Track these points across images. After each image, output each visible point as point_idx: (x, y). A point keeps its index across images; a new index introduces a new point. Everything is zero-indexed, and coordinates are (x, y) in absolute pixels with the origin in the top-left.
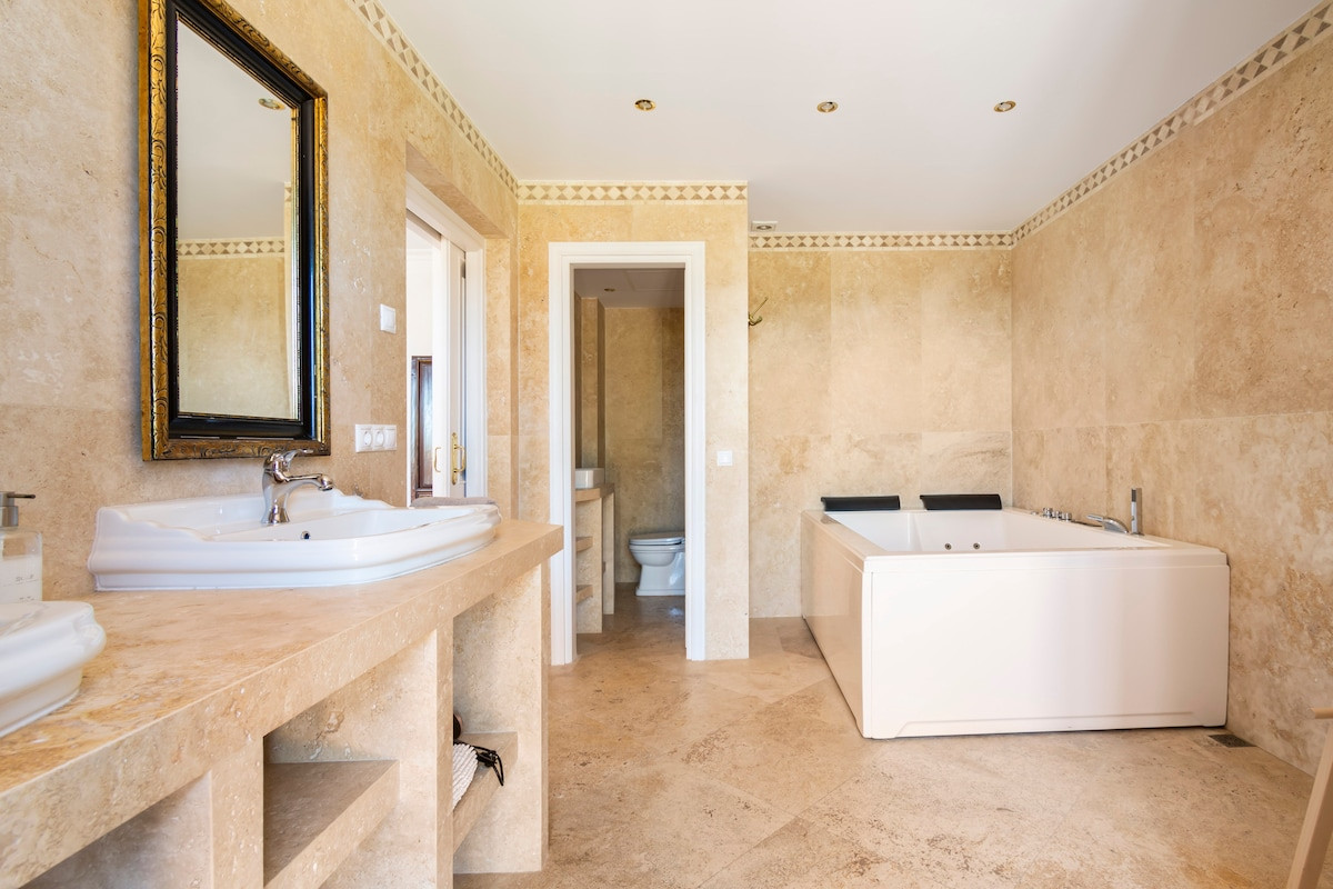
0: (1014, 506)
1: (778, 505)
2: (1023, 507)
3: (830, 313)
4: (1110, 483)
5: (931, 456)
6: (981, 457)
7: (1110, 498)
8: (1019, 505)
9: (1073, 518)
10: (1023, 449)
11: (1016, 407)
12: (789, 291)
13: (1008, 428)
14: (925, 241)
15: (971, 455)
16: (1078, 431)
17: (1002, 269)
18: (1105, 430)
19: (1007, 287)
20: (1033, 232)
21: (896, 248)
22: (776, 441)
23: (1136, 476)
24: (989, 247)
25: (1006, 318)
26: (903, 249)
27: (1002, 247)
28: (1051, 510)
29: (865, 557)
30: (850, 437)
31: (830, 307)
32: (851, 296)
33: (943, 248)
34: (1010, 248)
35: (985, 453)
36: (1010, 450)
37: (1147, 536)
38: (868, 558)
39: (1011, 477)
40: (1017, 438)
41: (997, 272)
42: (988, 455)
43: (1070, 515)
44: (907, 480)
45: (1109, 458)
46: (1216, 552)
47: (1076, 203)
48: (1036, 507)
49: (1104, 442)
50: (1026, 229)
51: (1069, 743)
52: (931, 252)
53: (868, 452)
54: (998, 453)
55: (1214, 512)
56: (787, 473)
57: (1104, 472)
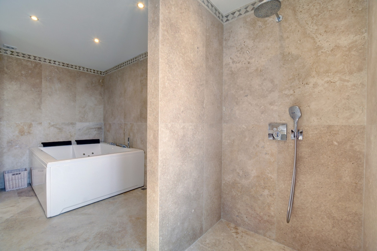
0: (104, 142)
1: (18, 146)
2: (106, 142)
3: (42, 83)
4: (124, 136)
5: (79, 129)
6: (95, 129)
7: (124, 139)
8: (105, 141)
9: (117, 144)
10: (106, 127)
11: (104, 117)
12: (23, 72)
13: (103, 122)
14: (78, 68)
15: (92, 129)
16: (118, 123)
17: (101, 81)
18: (124, 124)
19: (103, 86)
20: (109, 73)
21: (67, 68)
22: (16, 124)
23: (129, 135)
24: (97, 74)
25: (102, 93)
26: (70, 68)
27: (101, 75)
28: (112, 143)
29: (48, 163)
30: (50, 123)
31: (41, 81)
32: (50, 79)
33: (83, 71)
34: (103, 76)
35: (96, 128)
36: (103, 128)
37: (131, 148)
38: (49, 163)
39: (103, 134)
40: (105, 125)
41: (100, 81)
42: (97, 129)
43: (116, 144)
44: (71, 136)
45: (124, 131)
46: (142, 151)
47: (118, 69)
48: (109, 142)
49: (123, 127)
50: (107, 72)
51: (111, 200)
52: (79, 71)
53: (57, 128)
54: (100, 128)
55: (142, 142)
56: (22, 135)
57: (123, 134)
